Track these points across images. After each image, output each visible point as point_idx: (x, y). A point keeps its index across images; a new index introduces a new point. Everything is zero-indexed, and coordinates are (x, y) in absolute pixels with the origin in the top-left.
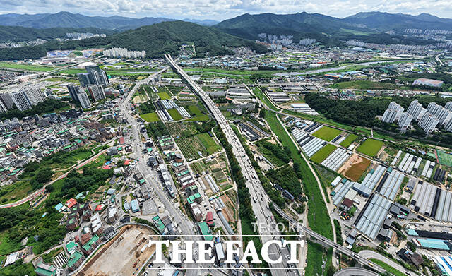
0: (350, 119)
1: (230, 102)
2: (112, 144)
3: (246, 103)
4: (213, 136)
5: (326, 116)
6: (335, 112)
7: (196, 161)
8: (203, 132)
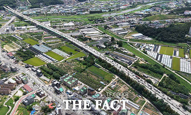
0: (173, 39)
1: (90, 39)
2: (20, 93)
3: (101, 38)
4: (100, 67)
5: (157, 39)
6: (163, 36)
7: (104, 89)
8: (91, 66)
